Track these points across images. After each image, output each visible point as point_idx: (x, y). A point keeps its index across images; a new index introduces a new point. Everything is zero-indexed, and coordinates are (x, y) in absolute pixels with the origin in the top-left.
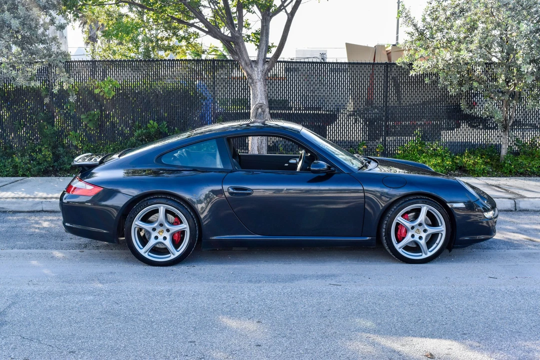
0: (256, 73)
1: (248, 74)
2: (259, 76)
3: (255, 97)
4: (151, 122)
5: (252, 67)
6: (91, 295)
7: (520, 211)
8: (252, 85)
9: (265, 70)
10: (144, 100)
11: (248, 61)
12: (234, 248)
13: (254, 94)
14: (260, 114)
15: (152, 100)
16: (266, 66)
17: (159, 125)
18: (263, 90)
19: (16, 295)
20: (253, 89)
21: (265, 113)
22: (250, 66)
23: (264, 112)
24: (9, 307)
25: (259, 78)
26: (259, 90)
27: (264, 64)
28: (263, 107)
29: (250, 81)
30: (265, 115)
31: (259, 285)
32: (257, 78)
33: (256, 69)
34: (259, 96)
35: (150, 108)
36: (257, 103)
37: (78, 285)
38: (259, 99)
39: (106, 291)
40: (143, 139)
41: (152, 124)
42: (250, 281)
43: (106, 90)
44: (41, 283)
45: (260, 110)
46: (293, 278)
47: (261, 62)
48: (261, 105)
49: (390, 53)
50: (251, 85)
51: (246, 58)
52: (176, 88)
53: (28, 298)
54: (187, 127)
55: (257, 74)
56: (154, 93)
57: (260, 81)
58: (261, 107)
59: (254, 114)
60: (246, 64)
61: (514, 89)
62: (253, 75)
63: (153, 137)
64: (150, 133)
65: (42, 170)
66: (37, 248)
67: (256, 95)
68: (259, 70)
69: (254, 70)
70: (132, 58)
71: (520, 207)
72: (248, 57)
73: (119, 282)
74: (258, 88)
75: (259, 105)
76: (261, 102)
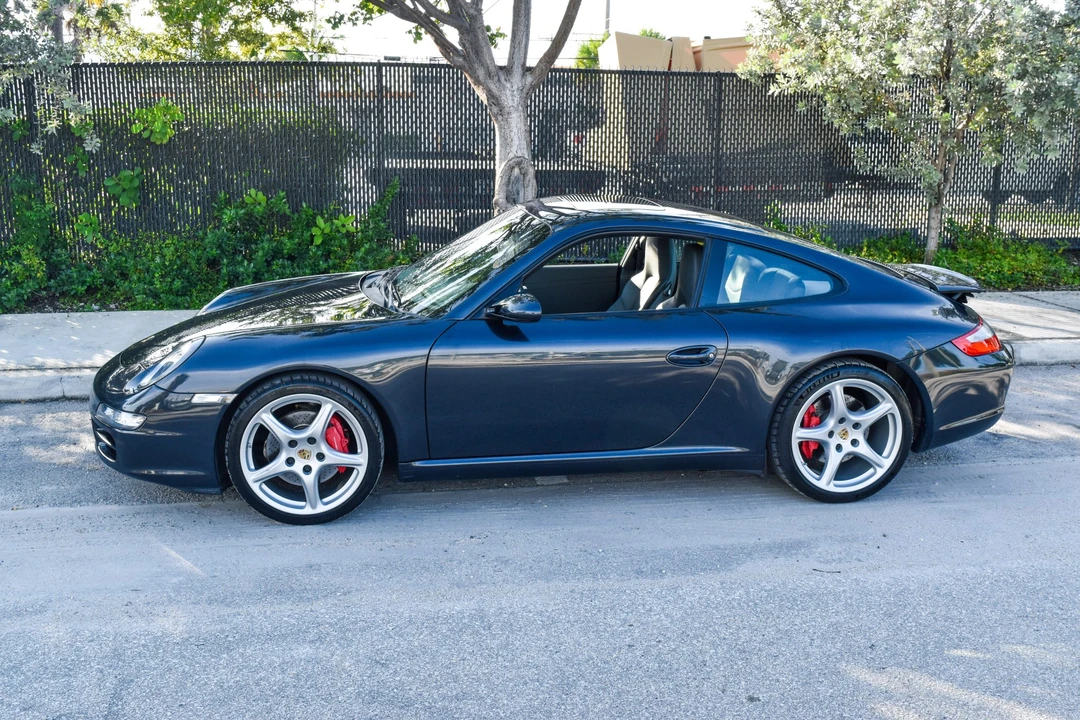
0: (508, 93)
1: (490, 95)
2: (516, 99)
3: (506, 143)
4: (253, 191)
5: (499, 80)
6: (304, 641)
7: (1021, 365)
8: (500, 118)
9: (528, 86)
10: (235, 147)
11: (492, 69)
12: (539, 480)
13: (504, 138)
14: (517, 179)
15: (252, 147)
16: (529, 79)
17: (268, 199)
18: (523, 128)
19: (117, 654)
20: (500, 128)
21: (527, 178)
22: (496, 78)
23: (525, 175)
24: (117, 696)
25: (515, 105)
26: (515, 130)
27: (524, 75)
28: (524, 165)
29: (495, 109)
30: (526, 182)
31: (666, 581)
32: (511, 104)
33: (508, 85)
34: (516, 142)
35: (248, 162)
36: (511, 155)
37: (255, 610)
38: (514, 149)
39: (330, 625)
40: (236, 227)
41: (254, 196)
42: (639, 573)
43: (157, 126)
44: (159, 609)
45: (516, 171)
46: (724, 559)
47: (517, 71)
48: (519, 160)
49: (699, 51)
50: (497, 120)
51: (489, 62)
52: (303, 122)
53: (152, 662)
54: (326, 201)
55: (511, 94)
56: (255, 131)
57: (517, 110)
58: (519, 164)
59: (505, 180)
60: (489, 74)
61: (967, 125)
62: (503, 98)
63: (258, 223)
64: (250, 214)
65: (26, 297)
66: (96, 502)
67: (509, 140)
68: (515, 87)
69: (504, 85)
70: (180, 57)
71: (1020, 359)
72: (492, 59)
73: (345, 594)
74: (513, 125)
75: (516, 160)
76: (519, 154)
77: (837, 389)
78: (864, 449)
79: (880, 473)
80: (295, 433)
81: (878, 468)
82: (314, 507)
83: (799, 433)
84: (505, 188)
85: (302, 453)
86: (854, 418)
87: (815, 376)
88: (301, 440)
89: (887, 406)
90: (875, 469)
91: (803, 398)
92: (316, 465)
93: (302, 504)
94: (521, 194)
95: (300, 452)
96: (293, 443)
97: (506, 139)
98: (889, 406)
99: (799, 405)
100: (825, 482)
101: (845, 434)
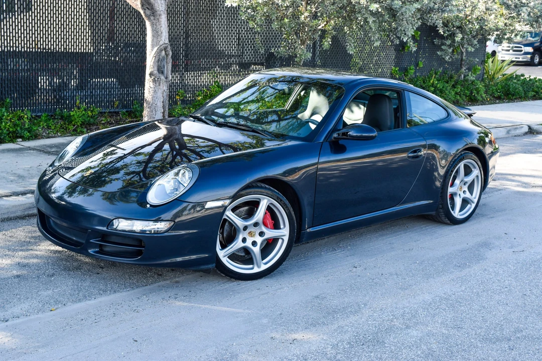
1: (147, 4)
2: (163, 6)
3: (157, 34)
8: (152, 18)
14: (164, 58)
18: (167, 25)
20: (152, 25)
21: (168, 58)
23: (167, 56)
25: (163, 10)
26: (163, 26)
28: (167, 49)
29: (148, 12)
30: (168, 60)
32: (161, 10)
34: (164, 34)
36: (163, 43)
38: (163, 38)
45: (163, 53)
50: (149, 19)
55: (160, 3)
57: (164, 13)
58: (165, 49)
59: (157, 59)
62: (156, 5)
67: (160, 33)
74: (162, 23)
75: (165, 45)
76: (166, 42)
77: (461, 165)
78: (468, 195)
79: (473, 205)
80: (246, 221)
81: (472, 204)
82: (259, 267)
83: (450, 190)
84: (157, 64)
85: (250, 234)
86: (466, 179)
87: (455, 160)
88: (250, 225)
89: (476, 172)
90: (471, 205)
91: (452, 171)
92: (259, 240)
93: (251, 266)
94: (166, 68)
95: (249, 233)
96: (245, 228)
97: (157, 32)
98: (477, 171)
99: (451, 175)
100: (457, 214)
101: (461, 188)
